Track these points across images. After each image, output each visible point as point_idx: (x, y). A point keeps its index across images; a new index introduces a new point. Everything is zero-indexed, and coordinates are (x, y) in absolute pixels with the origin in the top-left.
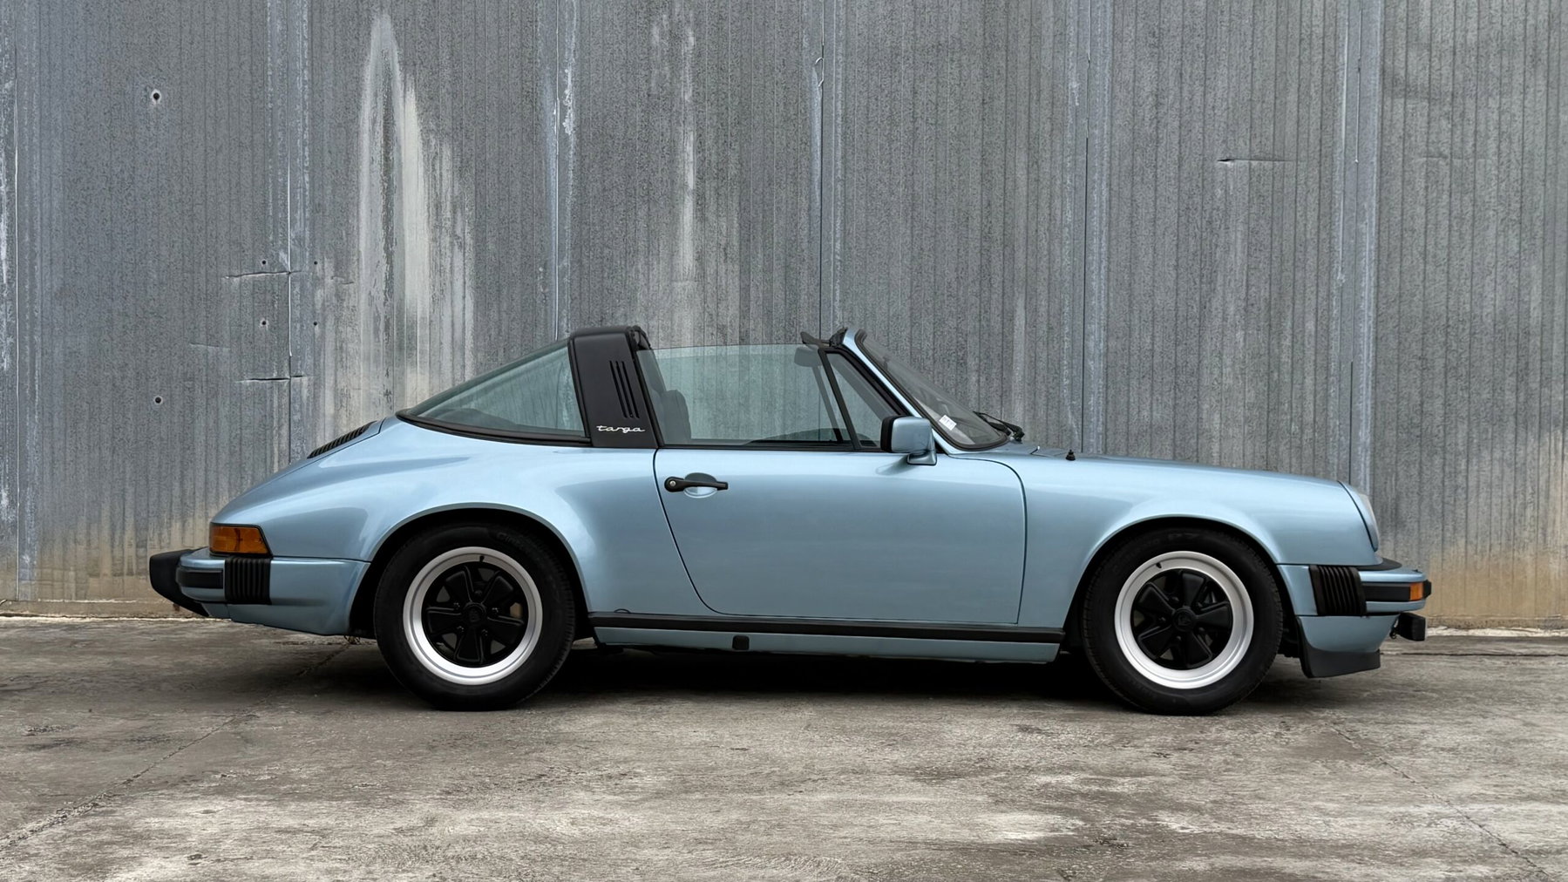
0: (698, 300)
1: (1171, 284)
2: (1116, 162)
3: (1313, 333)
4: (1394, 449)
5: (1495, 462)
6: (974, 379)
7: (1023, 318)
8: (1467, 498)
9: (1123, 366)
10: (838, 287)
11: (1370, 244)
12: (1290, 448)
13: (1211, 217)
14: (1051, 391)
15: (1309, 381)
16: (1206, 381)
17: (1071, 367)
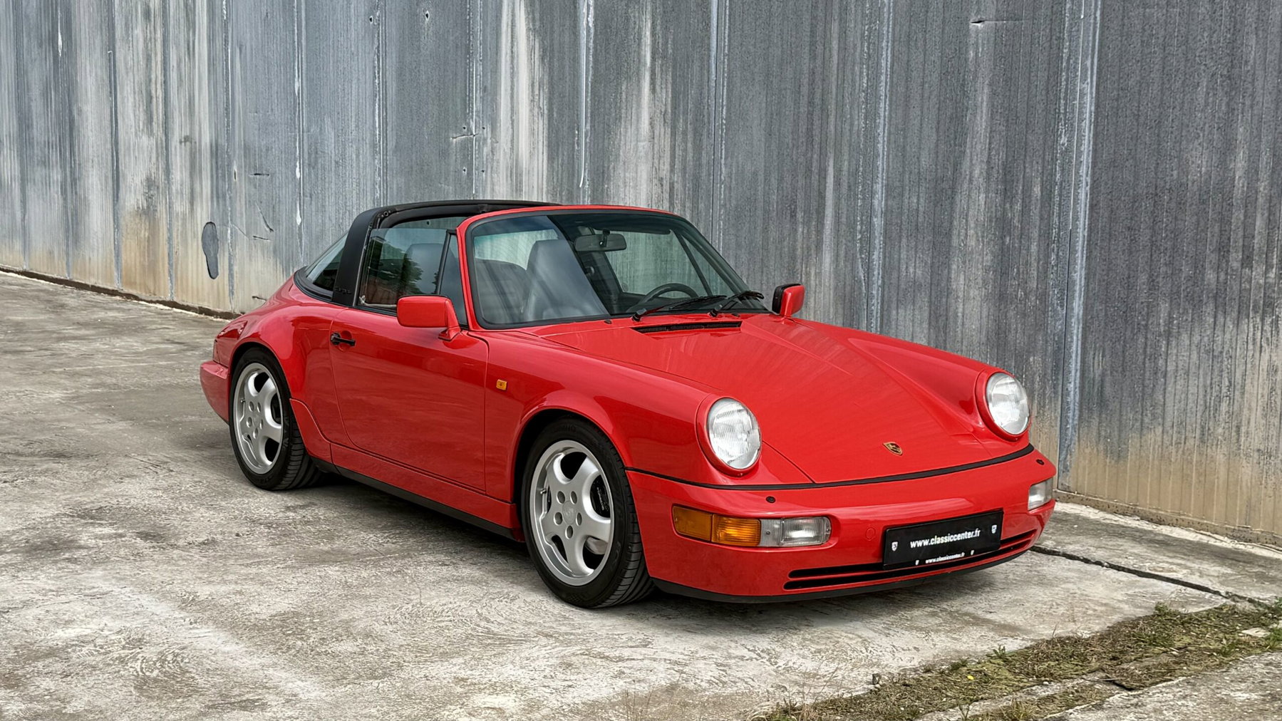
0: (650, 157)
1: (932, 146)
2: (898, 28)
3: (1039, 198)
4: (1103, 324)
5: (1194, 347)
6: (801, 230)
7: (832, 177)
8: (1165, 383)
9: (897, 223)
10: (723, 147)
11: (1091, 106)
12: (1017, 314)
13: (964, 80)
14: (849, 244)
15: (1034, 248)
16: (955, 242)
17: (862, 224)
